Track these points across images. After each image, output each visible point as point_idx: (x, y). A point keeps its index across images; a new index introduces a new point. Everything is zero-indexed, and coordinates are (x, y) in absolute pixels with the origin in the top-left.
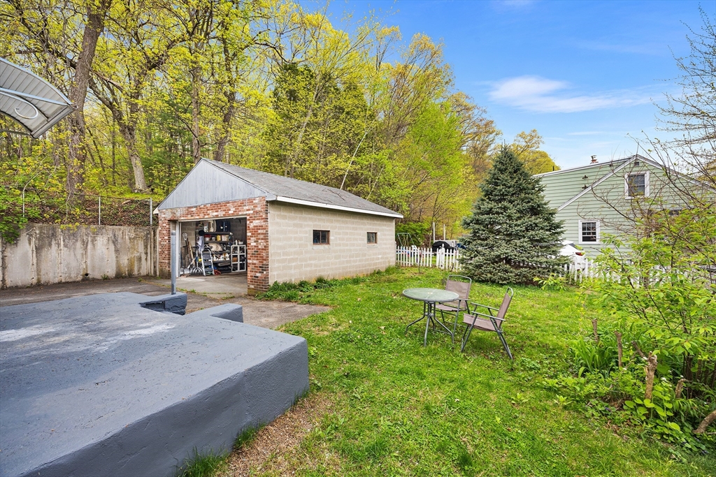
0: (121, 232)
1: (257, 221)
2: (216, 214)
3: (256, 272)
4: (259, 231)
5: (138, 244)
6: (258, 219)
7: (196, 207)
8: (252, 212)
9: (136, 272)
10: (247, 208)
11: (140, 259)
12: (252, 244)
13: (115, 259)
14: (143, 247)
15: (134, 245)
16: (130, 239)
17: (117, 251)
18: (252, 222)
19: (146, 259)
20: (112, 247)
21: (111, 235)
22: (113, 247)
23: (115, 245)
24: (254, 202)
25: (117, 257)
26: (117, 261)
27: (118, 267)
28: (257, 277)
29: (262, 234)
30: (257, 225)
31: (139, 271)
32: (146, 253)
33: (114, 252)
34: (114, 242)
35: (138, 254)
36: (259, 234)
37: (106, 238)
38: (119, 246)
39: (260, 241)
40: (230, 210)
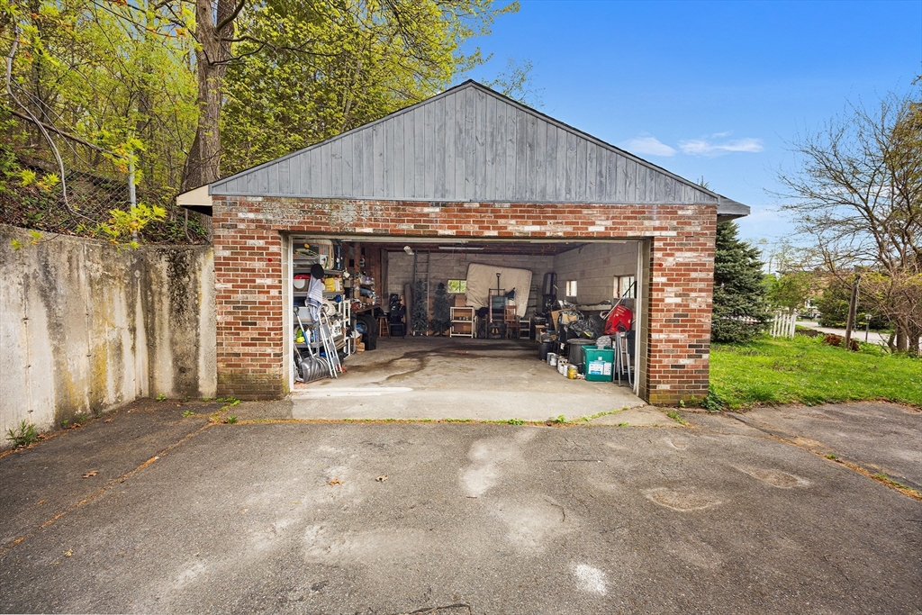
0: (65, 256)
1: (689, 254)
2: (537, 228)
3: (680, 357)
4: (693, 275)
5: (111, 300)
6: (691, 250)
7: (437, 204)
8: (674, 233)
9: (110, 397)
10: (657, 223)
11: (119, 348)
12: (667, 301)
13: (49, 358)
14: (125, 312)
15: (102, 302)
16: (91, 281)
17: (55, 327)
18: (672, 255)
19: (133, 348)
20: (39, 313)
21: (34, 267)
22: (44, 311)
23: (48, 306)
24: (680, 212)
25: (57, 350)
26: (58, 364)
27: (63, 387)
28: (683, 366)
29: (701, 280)
30: (687, 261)
31: (117, 390)
32: (133, 330)
33: (45, 333)
34: (44, 295)
35: (114, 334)
36: (694, 280)
37: (16, 278)
38: (60, 309)
39: (693, 295)
40: (593, 224)
